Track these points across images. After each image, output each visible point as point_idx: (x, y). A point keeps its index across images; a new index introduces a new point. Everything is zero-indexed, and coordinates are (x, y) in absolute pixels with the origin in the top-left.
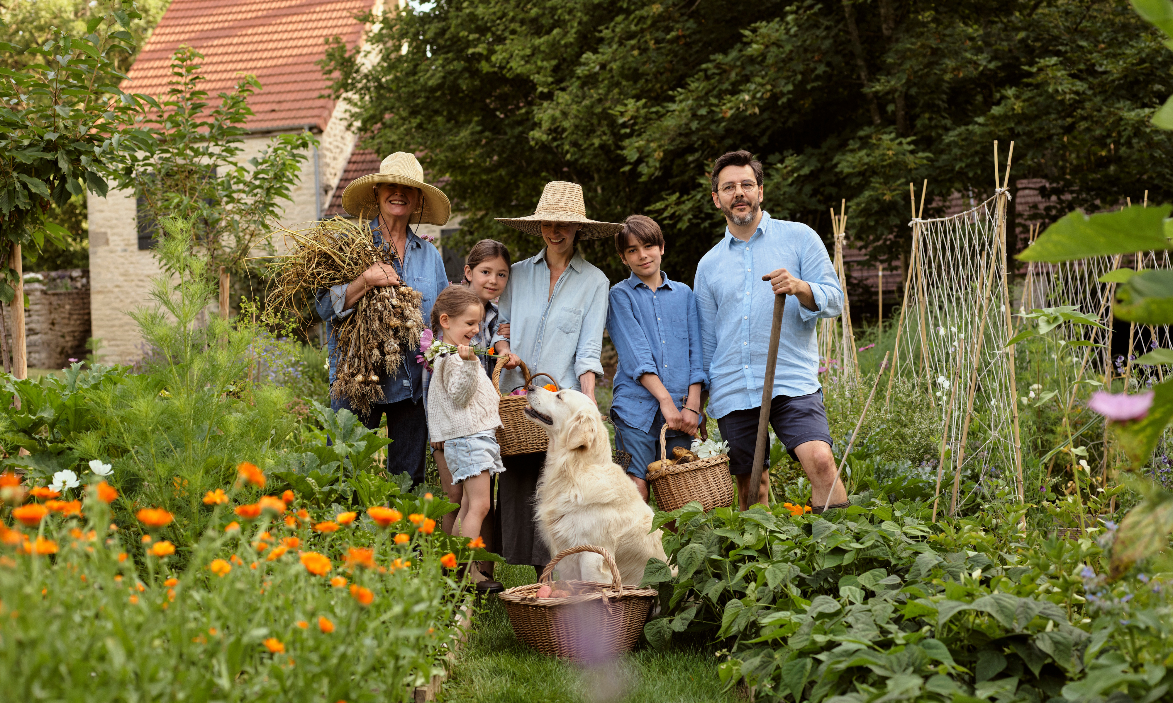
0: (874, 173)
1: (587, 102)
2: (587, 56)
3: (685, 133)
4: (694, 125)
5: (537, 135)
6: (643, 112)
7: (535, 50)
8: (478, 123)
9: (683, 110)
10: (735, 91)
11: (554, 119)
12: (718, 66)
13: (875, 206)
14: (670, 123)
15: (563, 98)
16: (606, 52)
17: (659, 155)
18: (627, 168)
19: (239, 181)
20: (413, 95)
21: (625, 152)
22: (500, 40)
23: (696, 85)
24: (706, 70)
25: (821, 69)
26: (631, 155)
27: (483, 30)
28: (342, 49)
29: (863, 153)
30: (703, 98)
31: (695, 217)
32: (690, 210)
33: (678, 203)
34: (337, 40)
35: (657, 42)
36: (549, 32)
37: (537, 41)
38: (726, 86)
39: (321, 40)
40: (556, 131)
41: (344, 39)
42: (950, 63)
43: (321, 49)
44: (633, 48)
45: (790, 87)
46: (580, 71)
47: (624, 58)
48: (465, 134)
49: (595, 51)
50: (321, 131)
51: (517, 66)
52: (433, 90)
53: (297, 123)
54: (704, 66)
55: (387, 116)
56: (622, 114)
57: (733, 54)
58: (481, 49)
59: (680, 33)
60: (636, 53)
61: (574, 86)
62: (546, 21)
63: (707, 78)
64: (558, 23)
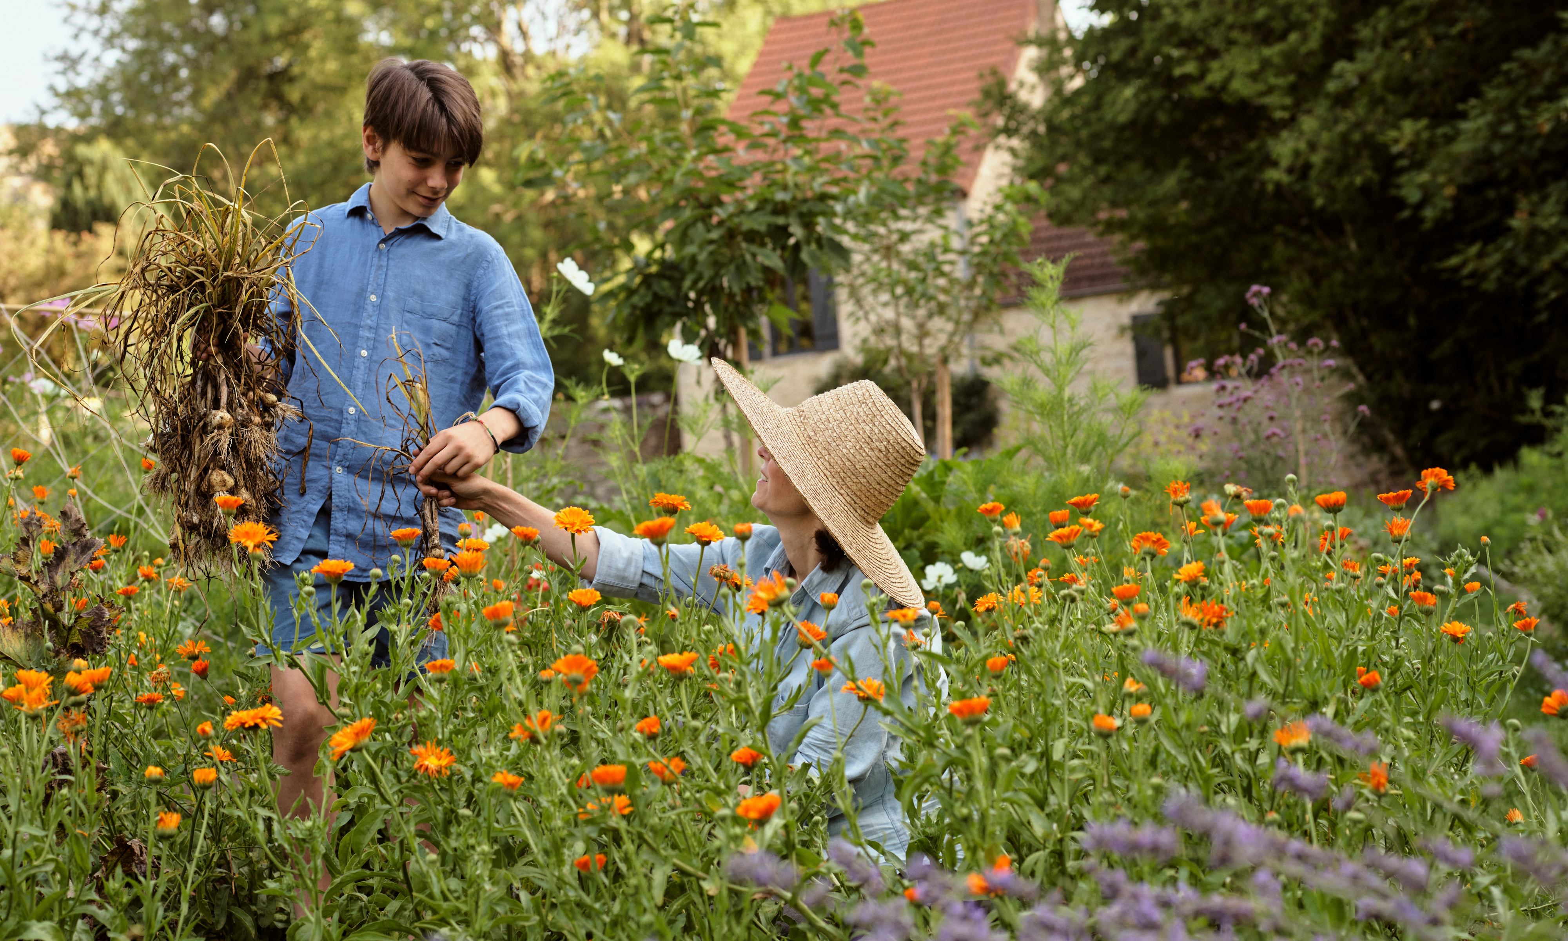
1: (1341, 127)
2: (1340, 66)
3: (1484, 158)
4: (1497, 148)
5: (1274, 175)
6: (1425, 135)
7: (1265, 64)
8: (1188, 168)
9: (1478, 130)
11: (1297, 153)
12: (1524, 65)
14: (1462, 147)
15: (1308, 123)
16: (1365, 59)
17: (1450, 191)
18: (1406, 214)
19: (946, 250)
20: (1096, 136)
21: (1404, 192)
22: (1213, 54)
24: (1507, 73)
26: (1413, 195)
27: (1189, 42)
30: (1509, 110)
31: (1507, 272)
32: (1499, 264)
33: (1481, 255)
35: (1437, 39)
36: (1283, 36)
37: (1267, 52)
38: (1537, 91)
40: (1302, 170)
43: (974, 87)
44: (1403, 50)
46: (1332, 86)
47: (1390, 65)
48: (1169, 183)
49: (1351, 58)
50: (966, 194)
51: (1241, 87)
52: (1122, 128)
54: (1505, 67)
55: (1062, 169)
56: (1396, 141)
57: (1546, 47)
58: (1190, 68)
59: (1469, 24)
60: (1407, 56)
61: (1321, 108)
62: (1278, 25)
63: (1510, 83)
64: (1300, 25)
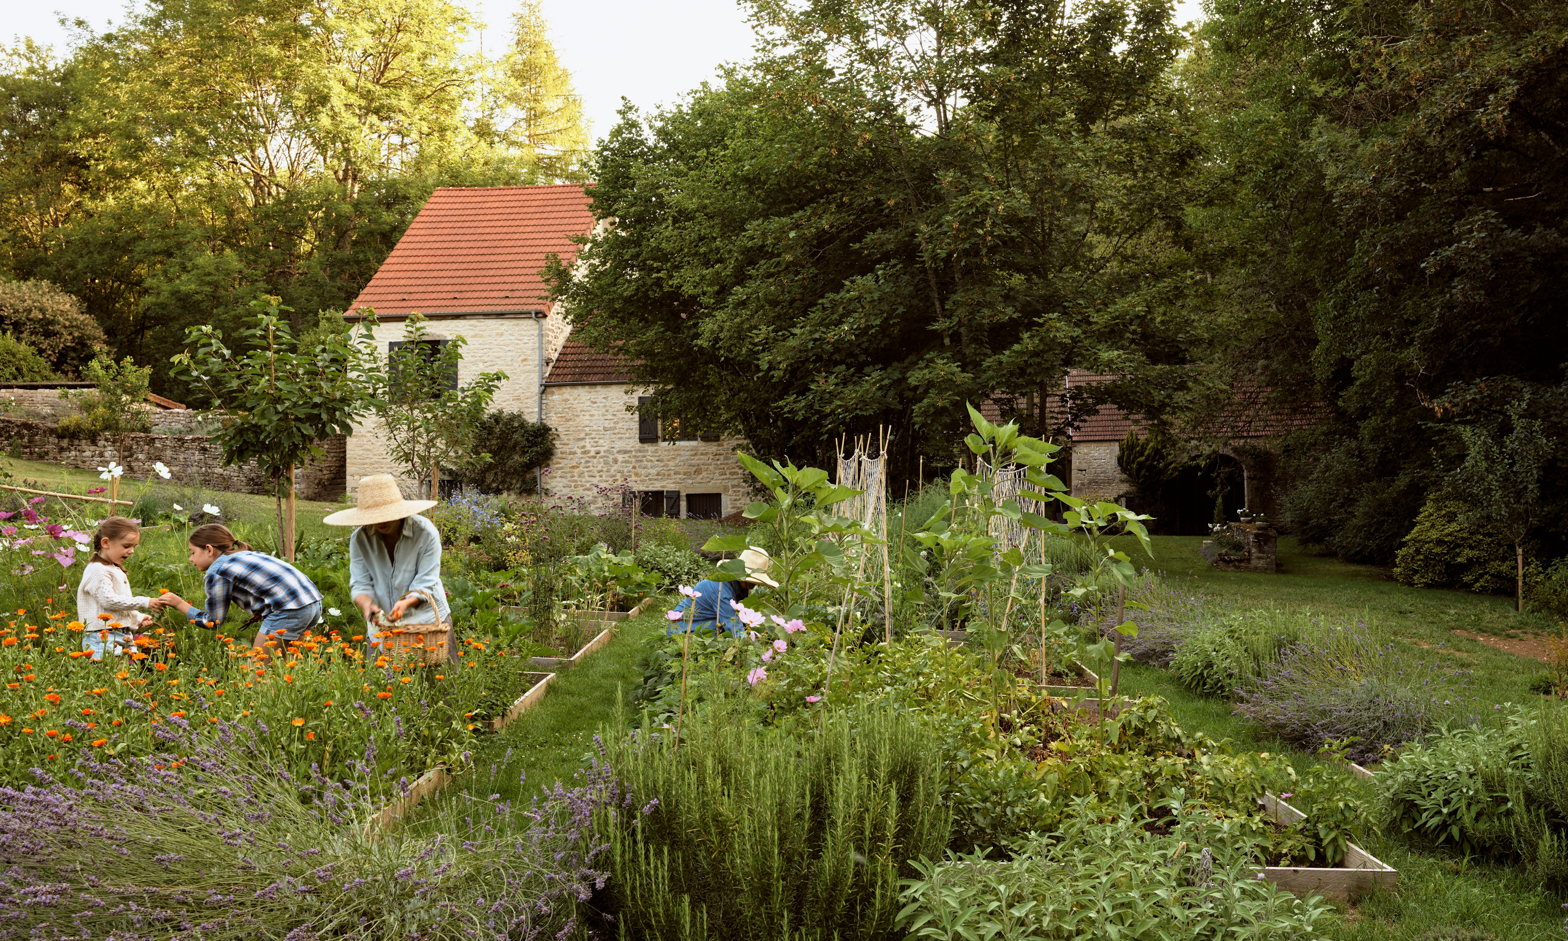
0: (934, 386)
1: (738, 320)
2: (738, 287)
3: (803, 350)
4: (810, 345)
5: (701, 341)
6: (773, 334)
7: (703, 278)
8: (662, 326)
10: (840, 322)
11: (713, 331)
12: (831, 301)
13: (932, 410)
14: (792, 343)
15: (720, 315)
16: (753, 285)
17: (783, 366)
18: (760, 374)
20: (613, 301)
21: (759, 363)
22: (677, 268)
23: (815, 315)
24: (823, 304)
25: (901, 310)
26: (765, 365)
28: (558, 263)
29: (926, 371)
30: (817, 326)
33: (795, 402)
34: (555, 255)
35: (789, 281)
36: (713, 265)
37: (705, 272)
38: (834, 317)
39: (543, 256)
40: (714, 341)
41: (560, 256)
42: (986, 312)
43: (543, 264)
44: (772, 284)
45: (878, 322)
46: (732, 298)
47: (765, 290)
48: (651, 334)
49: (744, 285)
50: (545, 316)
51: (689, 289)
52: (627, 298)
53: (525, 308)
54: (822, 301)
57: (840, 295)
58: (663, 274)
59: (805, 276)
60: (774, 287)
61: (729, 308)
62: (713, 257)
63: (823, 310)
64: (720, 261)
